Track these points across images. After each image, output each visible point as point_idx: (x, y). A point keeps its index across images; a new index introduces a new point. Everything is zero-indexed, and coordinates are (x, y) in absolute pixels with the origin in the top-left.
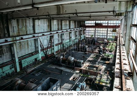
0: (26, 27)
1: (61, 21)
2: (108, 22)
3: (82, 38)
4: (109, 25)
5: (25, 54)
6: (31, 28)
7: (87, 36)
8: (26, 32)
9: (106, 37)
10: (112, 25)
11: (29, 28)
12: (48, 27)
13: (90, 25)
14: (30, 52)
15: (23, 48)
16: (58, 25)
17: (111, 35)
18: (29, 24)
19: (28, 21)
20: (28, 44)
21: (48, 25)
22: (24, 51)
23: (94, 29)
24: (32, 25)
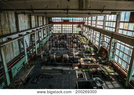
0: (9, 24)
1: (38, 17)
2: (73, 19)
3: (51, 34)
4: (74, 21)
5: (11, 59)
6: (14, 25)
7: (54, 32)
8: (10, 30)
9: (71, 32)
10: (78, 21)
11: (12, 24)
12: (29, 24)
13: (57, 21)
14: (15, 56)
15: (9, 51)
16: (35, 21)
17: (76, 30)
18: (12, 19)
19: (10, 16)
20: (12, 46)
21: (29, 21)
22: (9, 56)
23: (61, 25)
24: (14, 20)
